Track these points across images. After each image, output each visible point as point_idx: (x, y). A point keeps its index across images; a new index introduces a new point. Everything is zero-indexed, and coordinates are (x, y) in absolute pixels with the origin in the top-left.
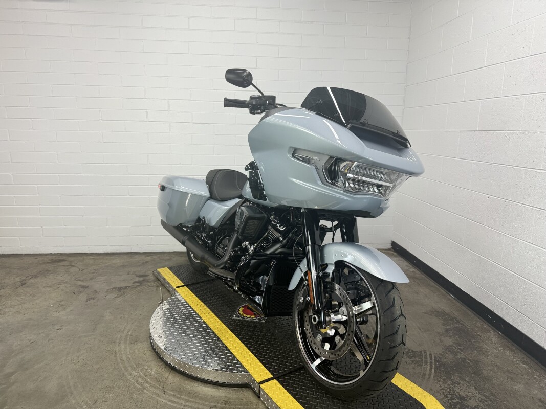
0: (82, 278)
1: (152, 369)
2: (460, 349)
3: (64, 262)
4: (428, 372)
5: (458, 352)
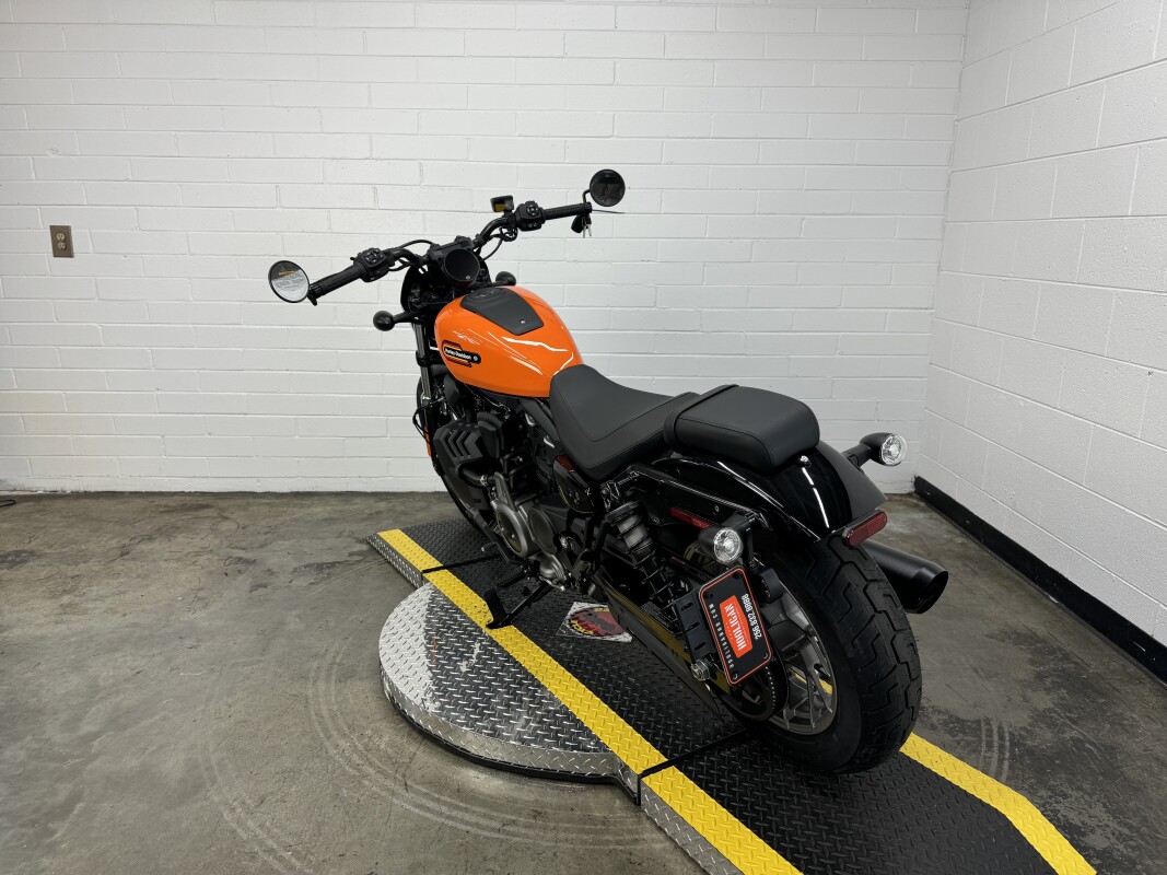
0: (243, 544)
1: (381, 737)
2: (1070, 719)
3: (207, 510)
4: (993, 767)
5: (1065, 724)
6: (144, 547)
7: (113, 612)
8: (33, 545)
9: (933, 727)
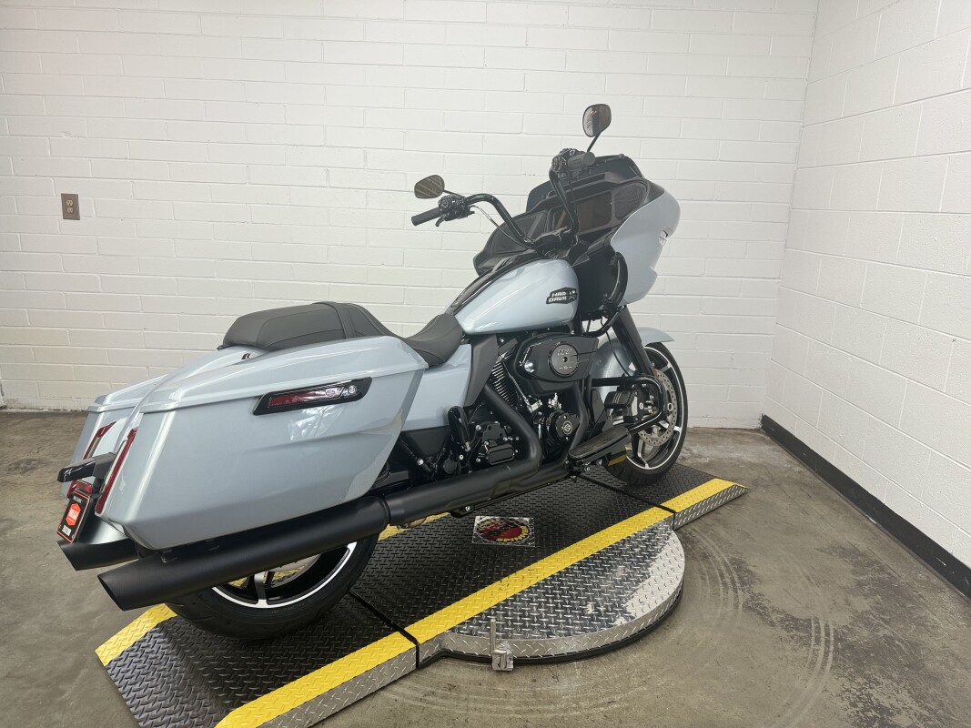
2: (884, 620)
4: (820, 658)
5: (879, 625)
8: (41, 455)
9: (772, 624)
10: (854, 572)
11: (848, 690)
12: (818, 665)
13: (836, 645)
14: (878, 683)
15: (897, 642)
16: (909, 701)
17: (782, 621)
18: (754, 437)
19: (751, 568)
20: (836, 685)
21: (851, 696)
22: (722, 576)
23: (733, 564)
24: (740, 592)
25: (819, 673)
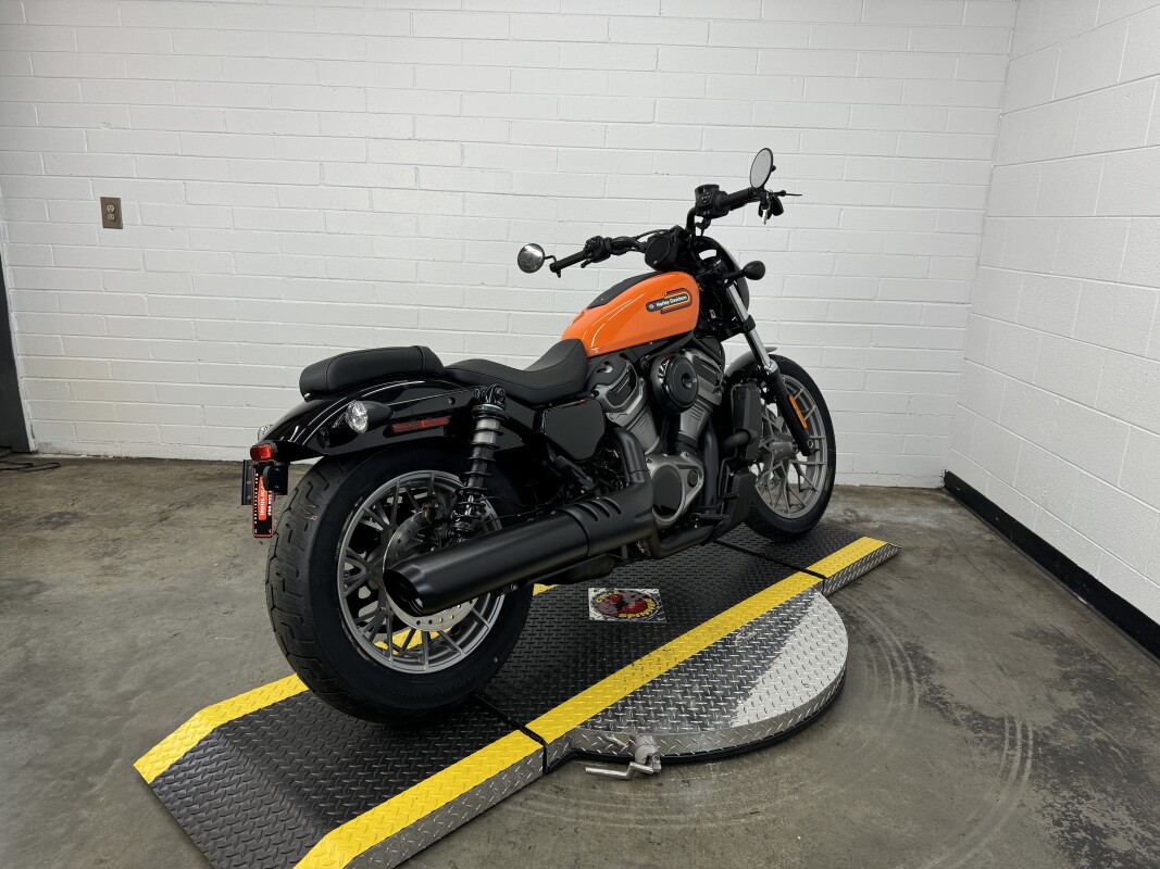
2: (1096, 721)
4: (1016, 765)
5: (1090, 726)
6: (182, 513)
7: (151, 575)
8: (76, 508)
9: (956, 723)
10: (1059, 662)
11: (1050, 805)
12: (1013, 774)
13: (1035, 750)
14: (1088, 797)
15: (1112, 748)
16: (1128, 821)
17: (968, 719)
18: (935, 498)
19: (930, 655)
20: (1036, 798)
21: (1054, 812)
22: (894, 664)
23: (907, 649)
24: (915, 683)
25: (1014, 784)
